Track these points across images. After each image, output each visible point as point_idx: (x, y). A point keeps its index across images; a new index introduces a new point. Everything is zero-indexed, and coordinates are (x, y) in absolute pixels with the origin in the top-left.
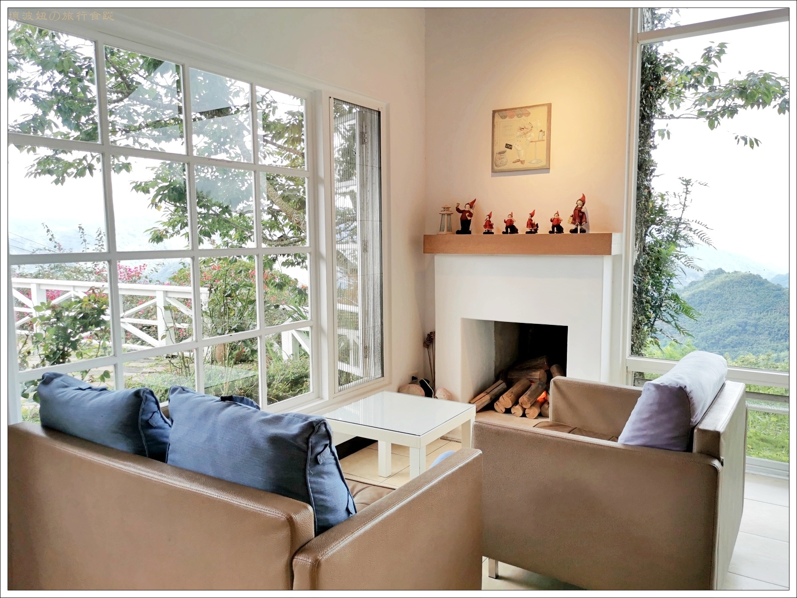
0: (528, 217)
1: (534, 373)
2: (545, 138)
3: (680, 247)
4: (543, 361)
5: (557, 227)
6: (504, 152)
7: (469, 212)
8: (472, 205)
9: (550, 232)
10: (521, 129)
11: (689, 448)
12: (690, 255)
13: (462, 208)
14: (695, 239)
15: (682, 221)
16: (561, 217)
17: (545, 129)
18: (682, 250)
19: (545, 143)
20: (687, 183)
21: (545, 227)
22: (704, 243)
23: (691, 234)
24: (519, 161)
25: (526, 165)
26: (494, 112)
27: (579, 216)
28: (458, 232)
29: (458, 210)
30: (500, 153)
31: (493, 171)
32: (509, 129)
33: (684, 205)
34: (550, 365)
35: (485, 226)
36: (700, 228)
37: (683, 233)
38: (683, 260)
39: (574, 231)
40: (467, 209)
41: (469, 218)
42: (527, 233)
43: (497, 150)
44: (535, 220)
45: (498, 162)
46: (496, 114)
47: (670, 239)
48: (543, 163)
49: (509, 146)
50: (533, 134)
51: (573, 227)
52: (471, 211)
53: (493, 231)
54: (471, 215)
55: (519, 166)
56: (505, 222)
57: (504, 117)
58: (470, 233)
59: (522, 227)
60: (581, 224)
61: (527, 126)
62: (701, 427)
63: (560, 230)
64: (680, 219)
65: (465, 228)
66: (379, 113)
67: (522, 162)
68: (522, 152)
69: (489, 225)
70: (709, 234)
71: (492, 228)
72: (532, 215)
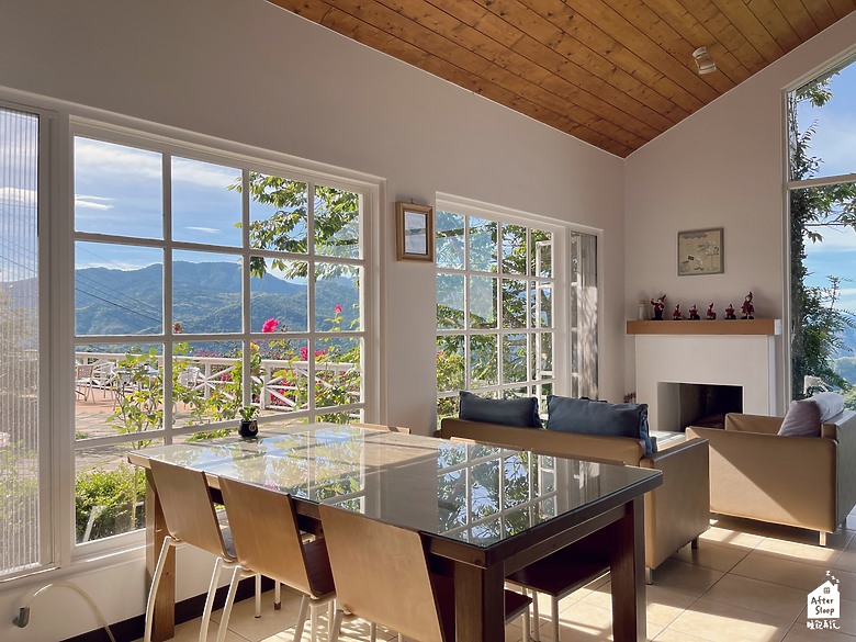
0: (709, 308)
2: (719, 253)
5: (731, 315)
6: (688, 262)
8: (663, 298)
9: (726, 319)
10: (700, 246)
11: (819, 435)
13: (655, 302)
14: (844, 325)
15: (833, 311)
16: (734, 308)
17: (719, 246)
19: (719, 256)
20: (835, 280)
22: (852, 329)
23: (841, 321)
24: (699, 268)
25: (705, 272)
26: (680, 234)
27: (748, 307)
28: (653, 319)
29: (653, 303)
30: (685, 262)
31: (679, 274)
32: (690, 246)
33: (834, 298)
35: (674, 314)
36: (848, 316)
37: (834, 320)
39: (745, 318)
40: (660, 303)
41: (661, 309)
42: (708, 320)
43: (682, 260)
44: (714, 309)
45: (684, 268)
46: (681, 236)
47: (823, 325)
48: (718, 270)
49: (691, 258)
50: (710, 250)
51: (744, 315)
52: (664, 303)
53: (680, 318)
54: (663, 307)
55: (699, 272)
56: (690, 311)
57: (687, 237)
58: (662, 319)
60: (750, 313)
61: (704, 244)
62: (825, 423)
63: (734, 317)
64: (831, 309)
65: (658, 316)
66: (596, 237)
67: (702, 269)
68: (702, 262)
69: (677, 313)
71: (680, 316)
72: (711, 306)
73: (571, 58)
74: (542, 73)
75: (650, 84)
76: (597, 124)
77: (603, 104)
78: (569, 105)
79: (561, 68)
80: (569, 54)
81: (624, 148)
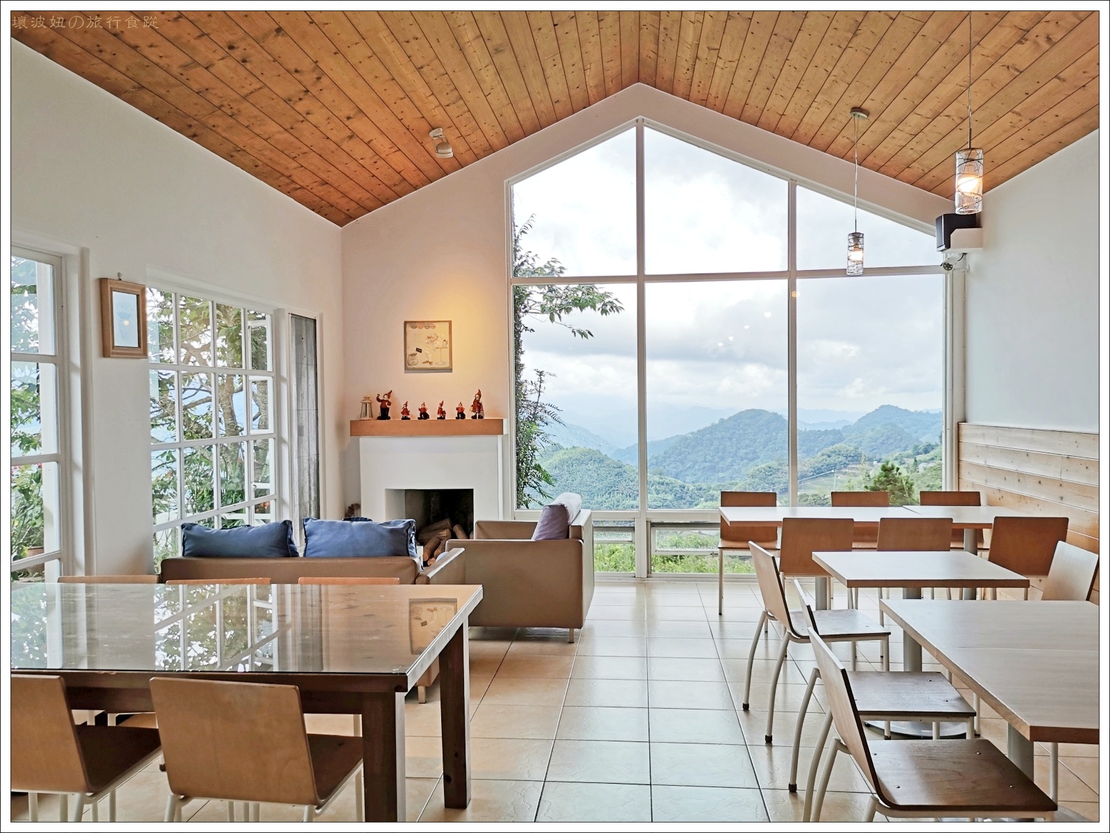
0: (439, 406)
1: (441, 533)
2: (448, 346)
3: (538, 425)
4: (447, 522)
5: (461, 415)
6: (415, 354)
7: (387, 401)
8: (389, 395)
9: (457, 418)
10: (429, 338)
11: (568, 537)
12: (547, 432)
13: (381, 398)
14: (549, 418)
15: (539, 405)
16: (464, 406)
17: (448, 339)
18: (540, 428)
19: (448, 350)
20: (541, 374)
21: (451, 415)
22: (556, 423)
23: (546, 415)
24: (427, 362)
25: (434, 366)
26: (406, 323)
27: (477, 406)
28: (379, 418)
29: (378, 400)
30: (412, 355)
31: (406, 368)
32: (418, 337)
33: (540, 392)
34: (453, 526)
35: (403, 413)
36: (552, 410)
37: (539, 414)
38: (541, 436)
39: (474, 417)
40: (386, 399)
41: (388, 406)
42: (438, 418)
43: (409, 352)
44: (444, 408)
45: (411, 362)
46: (408, 325)
47: (530, 419)
48: (447, 365)
49: (419, 350)
50: (438, 343)
51: (474, 414)
52: (390, 400)
53: (409, 417)
54: (390, 404)
55: (427, 366)
56: (419, 410)
57: (414, 327)
58: (389, 418)
59: (433, 414)
60: (479, 412)
61: (433, 336)
62: (572, 525)
63: (463, 416)
64: (537, 403)
65: (384, 415)
66: (315, 320)
67: (430, 363)
68: (430, 356)
69: (406, 412)
70: (559, 415)
71: (409, 414)
72: (441, 405)
73: (310, 117)
74: (272, 128)
75: (383, 156)
76: (320, 188)
77: (332, 168)
78: (294, 164)
79: (295, 126)
80: (308, 113)
81: (343, 216)
